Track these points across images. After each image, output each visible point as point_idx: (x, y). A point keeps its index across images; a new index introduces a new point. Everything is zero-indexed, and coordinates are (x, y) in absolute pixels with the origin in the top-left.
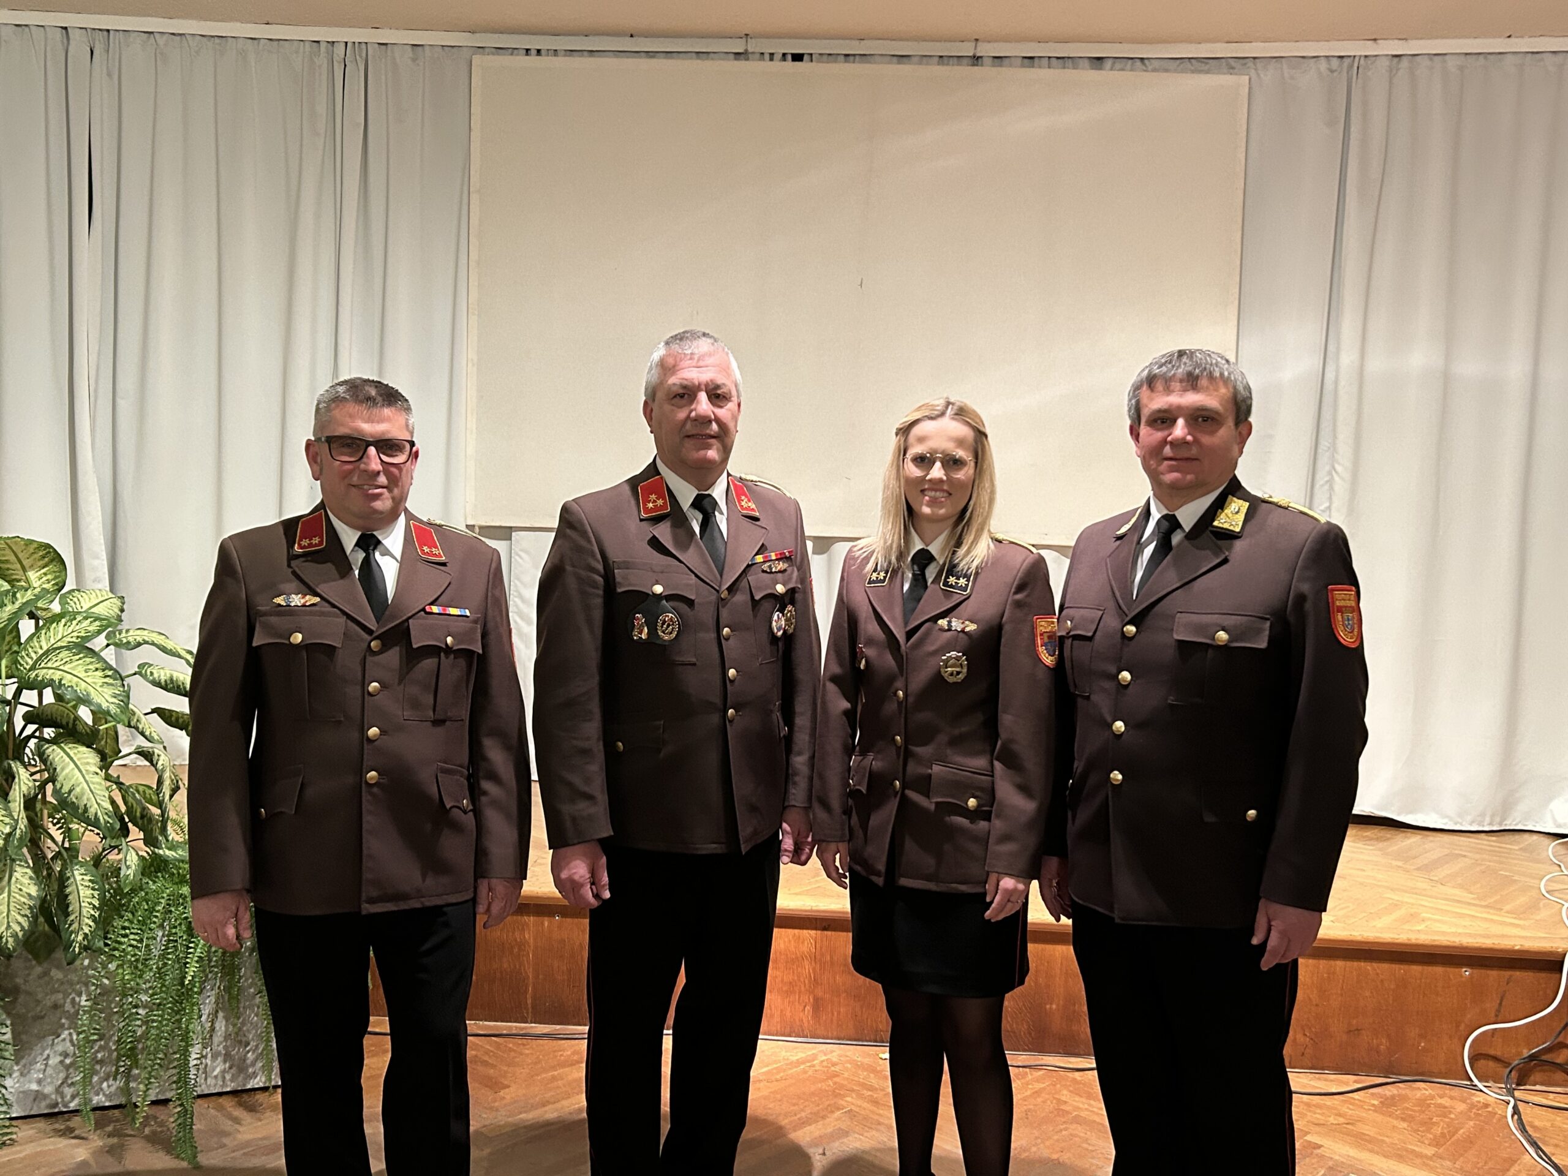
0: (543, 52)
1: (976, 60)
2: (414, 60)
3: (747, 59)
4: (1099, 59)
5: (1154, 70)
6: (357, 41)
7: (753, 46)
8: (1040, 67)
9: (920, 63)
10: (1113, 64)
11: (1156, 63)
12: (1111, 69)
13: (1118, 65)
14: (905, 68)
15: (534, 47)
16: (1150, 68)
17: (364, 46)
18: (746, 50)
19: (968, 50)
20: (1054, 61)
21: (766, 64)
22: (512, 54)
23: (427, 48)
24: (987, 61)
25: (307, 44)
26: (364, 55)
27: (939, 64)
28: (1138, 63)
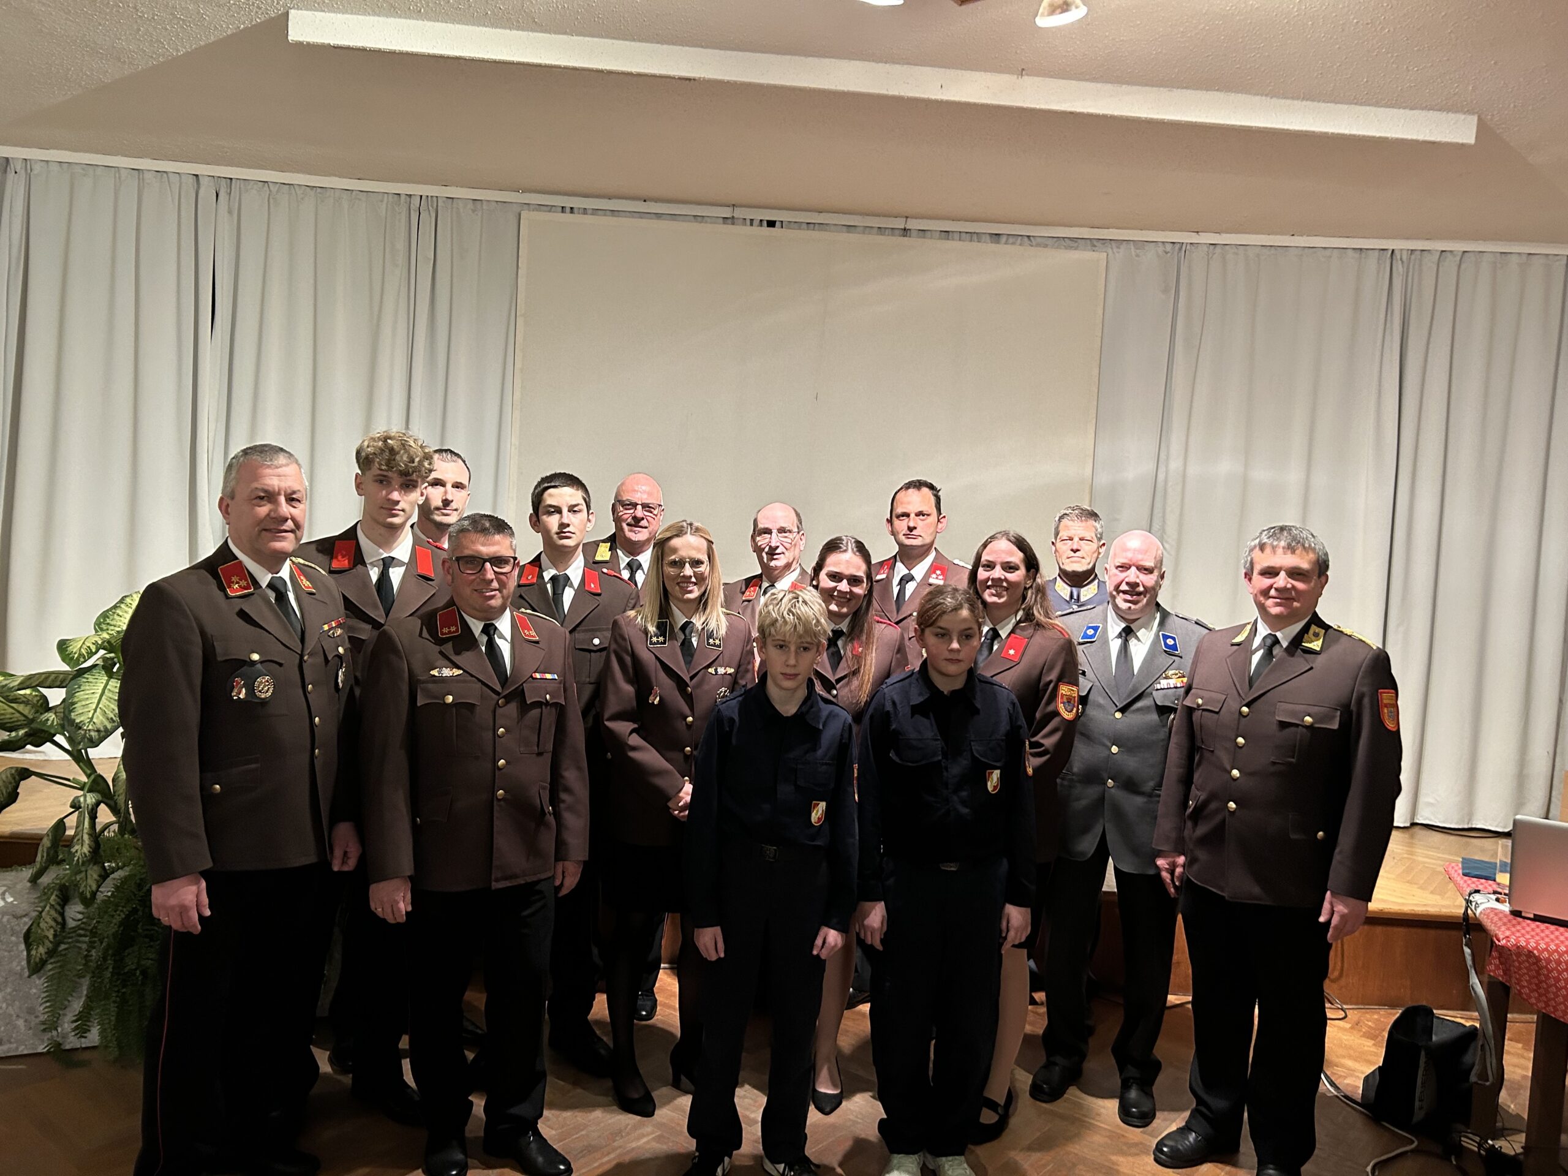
0: (575, 210)
1: (905, 232)
2: (474, 211)
3: (733, 224)
4: (996, 234)
5: (1038, 245)
6: (430, 195)
7: (739, 213)
8: (953, 240)
9: (864, 233)
10: (1007, 239)
11: (1039, 240)
12: (1006, 243)
13: (1011, 240)
14: (853, 237)
15: (568, 205)
16: (1034, 243)
17: (435, 199)
18: (733, 217)
19: (900, 224)
20: (964, 235)
21: (747, 229)
22: (550, 211)
23: (485, 203)
24: (914, 233)
25: (390, 196)
26: (435, 206)
27: (878, 234)
28: (1026, 239)
